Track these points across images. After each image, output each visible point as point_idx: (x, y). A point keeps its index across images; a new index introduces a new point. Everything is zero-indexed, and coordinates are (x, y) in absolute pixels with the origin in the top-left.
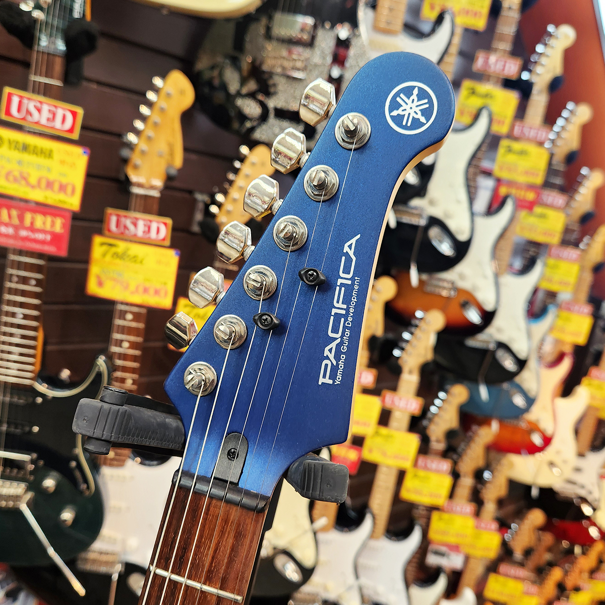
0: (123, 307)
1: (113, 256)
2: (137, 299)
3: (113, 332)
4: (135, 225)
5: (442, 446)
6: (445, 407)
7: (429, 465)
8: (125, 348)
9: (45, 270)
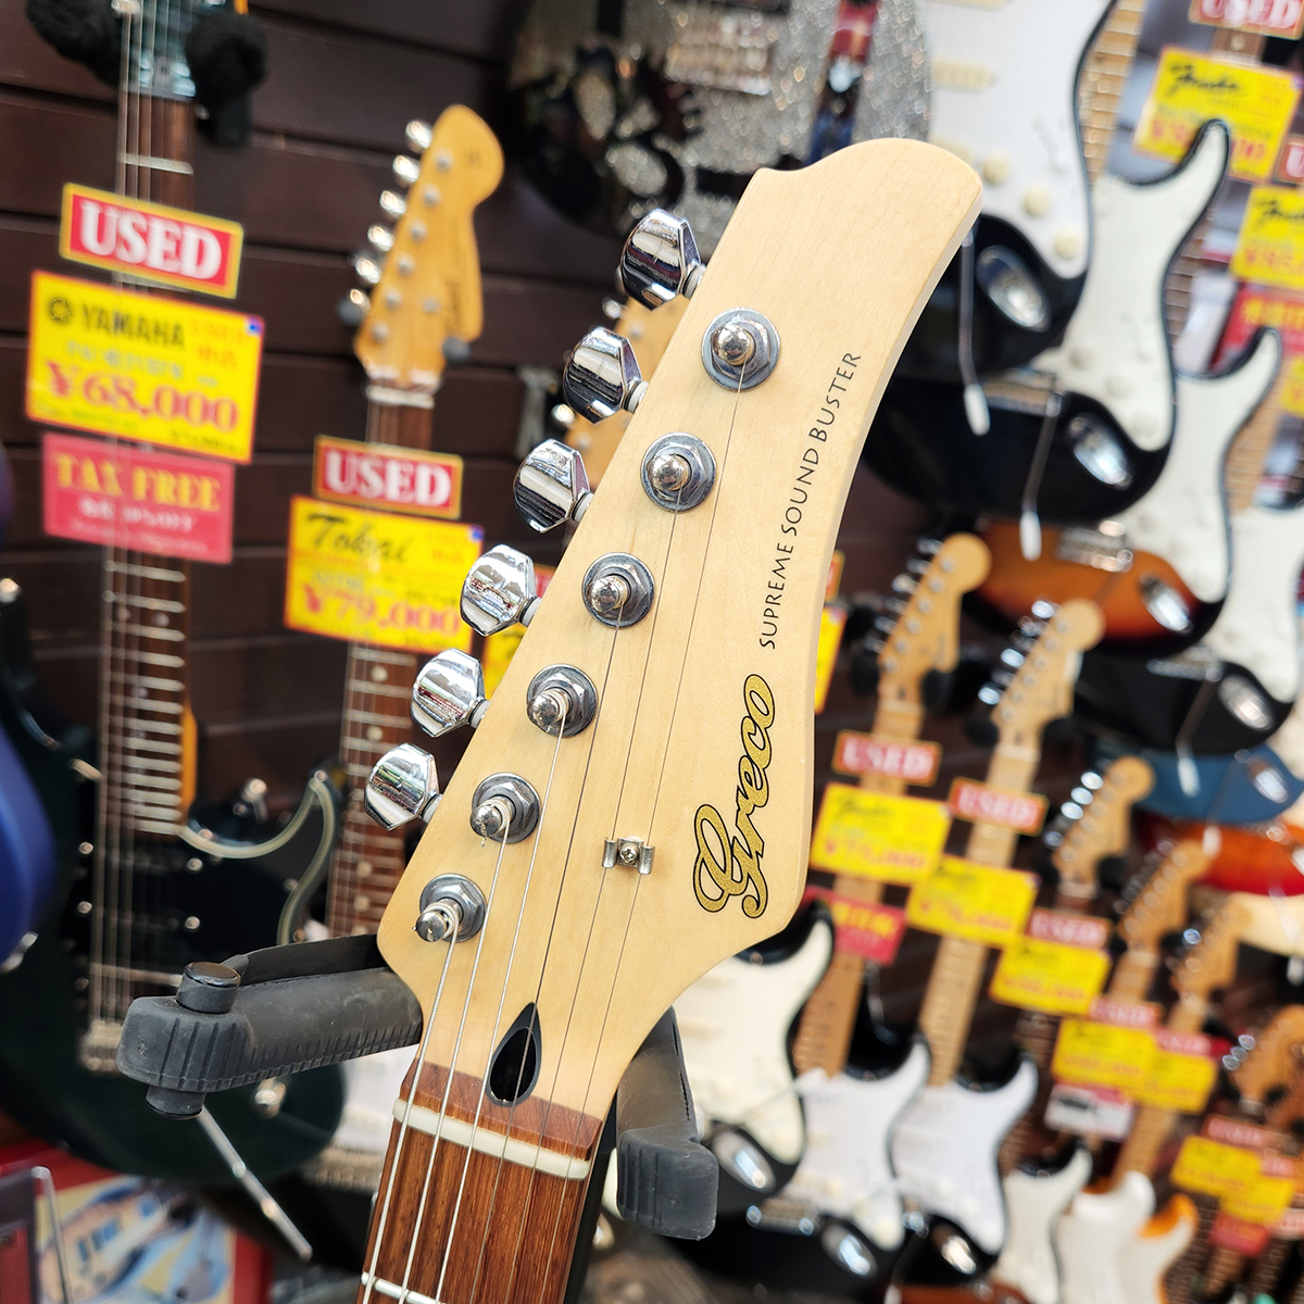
0: (367, 655)
1: (336, 544)
2: (395, 636)
3: (347, 706)
4: (382, 474)
5: (1084, 890)
6: (1100, 805)
7: (1057, 931)
8: (374, 741)
9: (186, 592)
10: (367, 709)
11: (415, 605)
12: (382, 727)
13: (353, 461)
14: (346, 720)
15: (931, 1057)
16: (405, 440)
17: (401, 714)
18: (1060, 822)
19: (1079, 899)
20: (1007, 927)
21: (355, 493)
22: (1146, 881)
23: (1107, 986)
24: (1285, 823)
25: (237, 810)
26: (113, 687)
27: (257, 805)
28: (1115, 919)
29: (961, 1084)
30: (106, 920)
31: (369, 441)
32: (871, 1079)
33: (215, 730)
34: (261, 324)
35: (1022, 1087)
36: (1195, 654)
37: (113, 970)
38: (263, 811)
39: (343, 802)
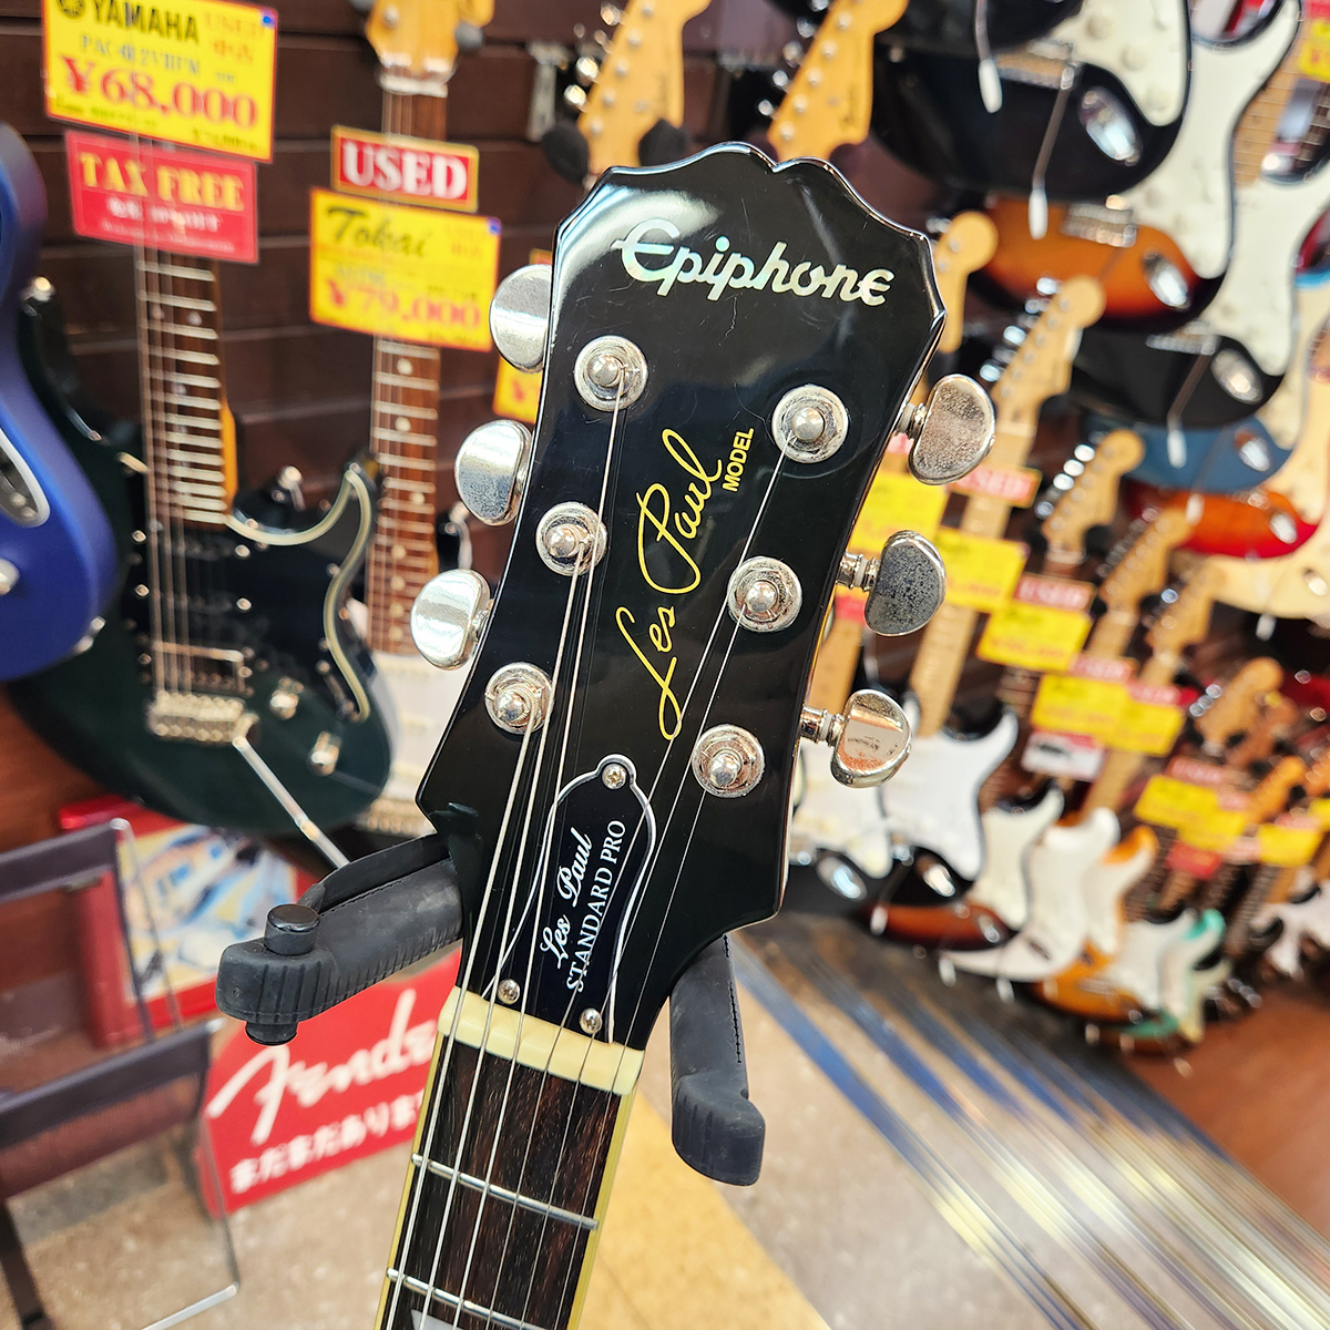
0: (391, 349)
1: (357, 237)
2: (418, 330)
3: (374, 398)
4: (400, 166)
5: (1073, 558)
6: (1090, 478)
7: (1042, 594)
8: (403, 432)
9: (217, 292)
10: (394, 400)
11: (436, 299)
12: (410, 419)
13: (369, 152)
14: (375, 411)
15: (921, 711)
16: (421, 131)
17: (426, 405)
18: (1052, 494)
19: (1063, 565)
20: (997, 593)
21: (373, 184)
22: (1130, 547)
23: (1087, 644)
24: (1266, 491)
26: (153, 384)
27: (294, 492)
28: (1098, 582)
29: (947, 733)
30: (163, 602)
31: (385, 132)
33: (248, 419)
34: (273, 16)
35: (1003, 737)
36: (1194, 329)
37: (172, 647)
38: (299, 500)
39: (377, 493)
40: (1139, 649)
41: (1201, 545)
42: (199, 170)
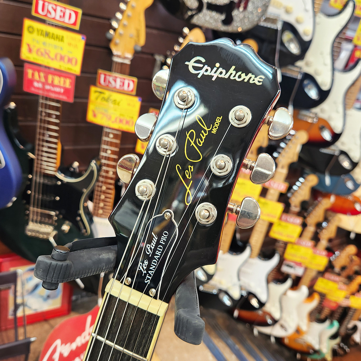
0: (108, 130)
1: (102, 99)
2: (116, 126)
3: (102, 144)
4: (115, 81)
5: (297, 209)
6: (303, 187)
7: (288, 219)
8: (108, 154)
9: (61, 110)
10: (107, 145)
11: (122, 118)
12: (111, 150)
13: (108, 77)
14: (101, 148)
15: (252, 250)
16: (122, 72)
17: (116, 147)
18: (292, 191)
19: (295, 211)
20: (275, 217)
22: (314, 208)
23: (301, 235)
24: (353, 196)
25: (71, 169)
26: (40, 133)
27: (76, 169)
28: (305, 218)
29: (259, 258)
30: (34, 196)
31: (112, 71)
32: (235, 255)
33: (66, 148)
34: (85, 37)
35: (275, 260)
36: (333, 147)
37: (36, 209)
38: (77, 170)
40: (316, 238)
41: (335, 210)
42: (60, 76)
